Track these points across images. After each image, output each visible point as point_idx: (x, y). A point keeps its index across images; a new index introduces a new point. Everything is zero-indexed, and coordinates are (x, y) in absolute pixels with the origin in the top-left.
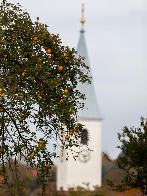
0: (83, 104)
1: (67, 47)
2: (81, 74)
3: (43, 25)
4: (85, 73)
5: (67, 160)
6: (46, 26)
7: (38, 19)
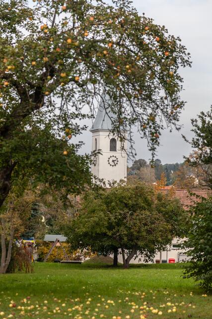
0: (182, 86)
1: (173, 36)
2: (182, 59)
3: (149, 19)
4: (186, 58)
5: (171, 131)
6: (152, 19)
7: (144, 14)
